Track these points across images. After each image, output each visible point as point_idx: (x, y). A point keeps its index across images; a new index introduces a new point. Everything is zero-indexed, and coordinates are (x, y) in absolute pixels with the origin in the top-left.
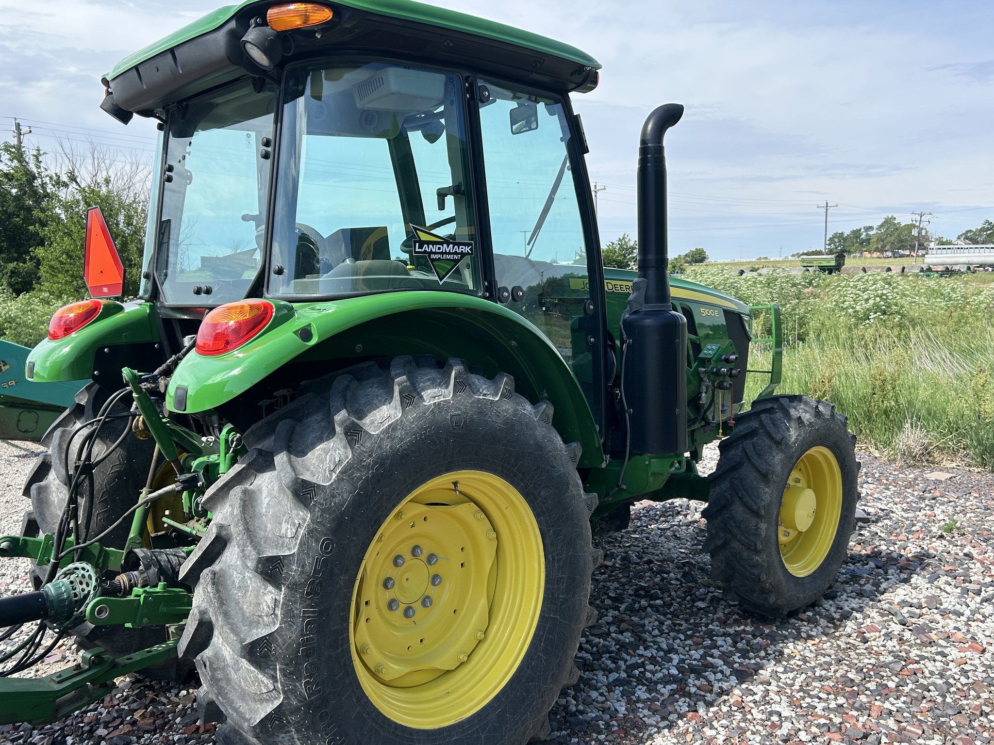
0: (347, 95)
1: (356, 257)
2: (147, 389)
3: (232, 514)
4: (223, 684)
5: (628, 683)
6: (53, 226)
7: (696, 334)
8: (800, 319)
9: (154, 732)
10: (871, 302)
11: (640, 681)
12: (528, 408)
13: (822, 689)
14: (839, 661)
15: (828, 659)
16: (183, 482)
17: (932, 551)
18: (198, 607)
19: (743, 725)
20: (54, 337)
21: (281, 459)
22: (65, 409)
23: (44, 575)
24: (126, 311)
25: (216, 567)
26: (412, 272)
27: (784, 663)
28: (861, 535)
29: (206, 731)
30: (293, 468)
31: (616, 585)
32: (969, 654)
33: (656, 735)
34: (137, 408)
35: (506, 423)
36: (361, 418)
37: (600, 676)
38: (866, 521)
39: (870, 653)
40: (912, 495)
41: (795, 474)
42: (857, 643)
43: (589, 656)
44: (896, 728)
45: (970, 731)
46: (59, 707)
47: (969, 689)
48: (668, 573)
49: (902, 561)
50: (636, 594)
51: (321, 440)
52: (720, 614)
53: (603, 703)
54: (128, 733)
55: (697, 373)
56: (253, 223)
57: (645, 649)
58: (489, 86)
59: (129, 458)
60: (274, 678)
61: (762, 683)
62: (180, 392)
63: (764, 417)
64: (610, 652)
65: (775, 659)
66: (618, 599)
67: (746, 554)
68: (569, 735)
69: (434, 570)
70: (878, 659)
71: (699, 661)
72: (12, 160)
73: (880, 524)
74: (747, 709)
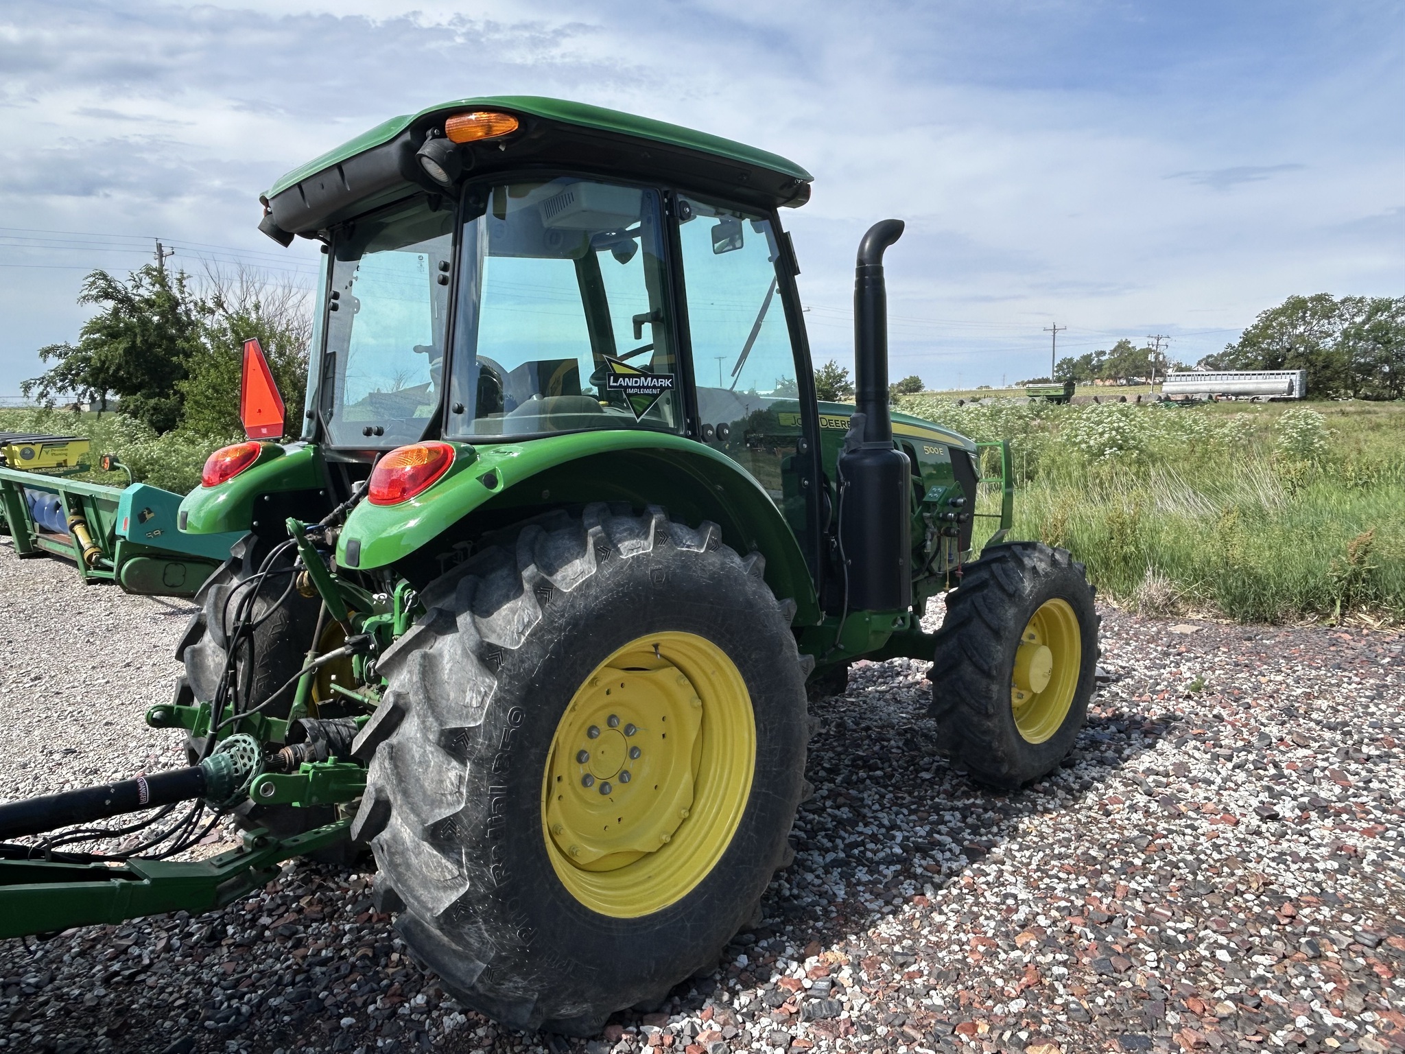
0: (533, 212)
1: (543, 393)
2: (313, 541)
3: (410, 680)
4: (402, 869)
5: (848, 864)
6: (197, 357)
7: (919, 474)
8: (1028, 455)
9: (323, 921)
10: (1106, 436)
11: (860, 862)
12: (737, 560)
13: (1062, 868)
14: (1080, 837)
15: (1067, 835)
16: (354, 645)
17: (1178, 713)
18: (374, 784)
19: (975, 909)
20: (209, 484)
21: (463, 620)
22: (221, 562)
23: (200, 748)
24: (288, 454)
25: (394, 739)
26: (605, 409)
27: (1019, 840)
28: (1101, 696)
29: (379, 920)
30: (478, 630)
31: (831, 754)
32: (1221, 827)
33: (879, 922)
34: (301, 562)
35: (712, 577)
36: (551, 574)
37: (816, 857)
38: (1105, 680)
39: (1113, 828)
40: (1155, 650)
41: (1029, 630)
42: (1099, 817)
43: (803, 835)
44: (1143, 910)
45: (1224, 912)
46: (220, 894)
47: (1222, 866)
48: (889, 740)
49: (1146, 725)
50: (854, 765)
51: (507, 598)
52: (947, 786)
53: (819, 886)
54: (294, 922)
55: (921, 518)
56: (426, 355)
57: (866, 825)
58: (689, 201)
59: (291, 617)
60: (459, 864)
61: (995, 863)
62: (352, 546)
63: (994, 566)
64: (826, 830)
65: (1008, 835)
66: (834, 771)
67: (975, 719)
68: (782, 922)
69: (632, 742)
70: (1122, 834)
71: (924, 838)
72: (154, 285)
73: (1121, 683)
74: (979, 892)
